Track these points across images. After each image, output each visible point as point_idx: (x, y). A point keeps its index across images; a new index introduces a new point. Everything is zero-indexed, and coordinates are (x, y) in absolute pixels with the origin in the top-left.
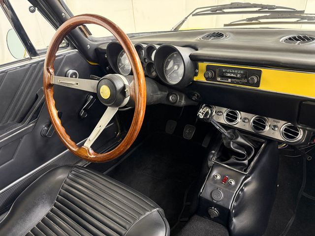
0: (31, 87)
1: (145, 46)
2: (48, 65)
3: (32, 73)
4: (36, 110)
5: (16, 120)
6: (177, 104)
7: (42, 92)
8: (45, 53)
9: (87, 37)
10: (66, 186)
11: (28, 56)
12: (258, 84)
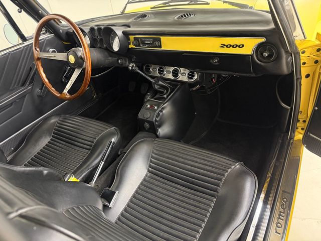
0: (26, 62)
1: (96, 28)
2: (35, 46)
3: (25, 53)
4: (31, 77)
5: (19, 85)
6: (124, 65)
7: (34, 65)
8: (33, 38)
9: (59, 25)
10: (58, 125)
11: (21, 41)
12: (160, 47)
